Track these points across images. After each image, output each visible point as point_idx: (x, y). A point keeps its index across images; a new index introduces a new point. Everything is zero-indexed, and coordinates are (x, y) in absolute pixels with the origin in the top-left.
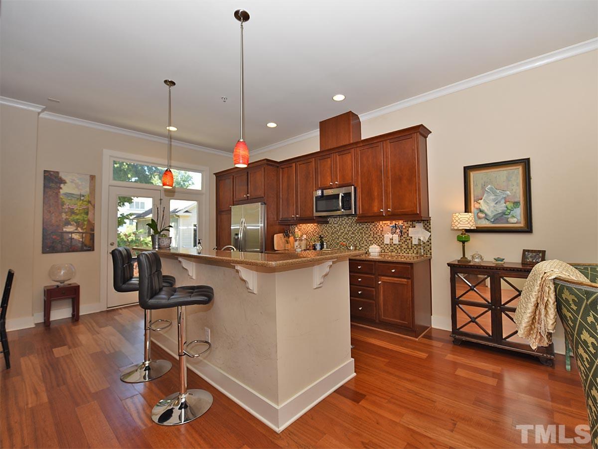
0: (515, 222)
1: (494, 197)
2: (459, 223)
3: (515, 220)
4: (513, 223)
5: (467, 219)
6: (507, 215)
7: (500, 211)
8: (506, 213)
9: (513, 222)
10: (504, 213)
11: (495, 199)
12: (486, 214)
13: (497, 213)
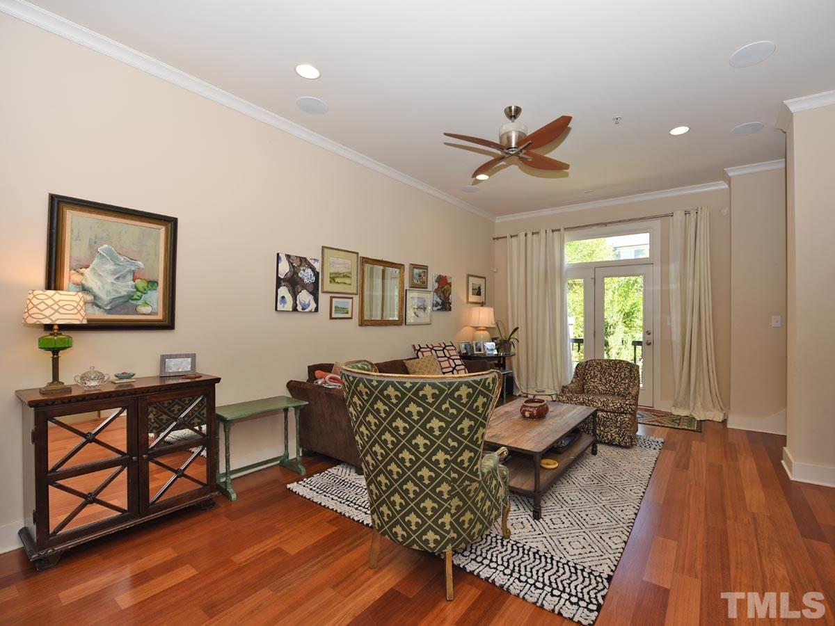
0: (149, 312)
1: (113, 267)
2: (56, 311)
3: (148, 309)
4: (144, 314)
5: (75, 304)
6: (136, 299)
7: (124, 293)
8: (135, 297)
9: (144, 312)
10: (130, 297)
11: (115, 270)
12: (95, 297)
13: (118, 295)
